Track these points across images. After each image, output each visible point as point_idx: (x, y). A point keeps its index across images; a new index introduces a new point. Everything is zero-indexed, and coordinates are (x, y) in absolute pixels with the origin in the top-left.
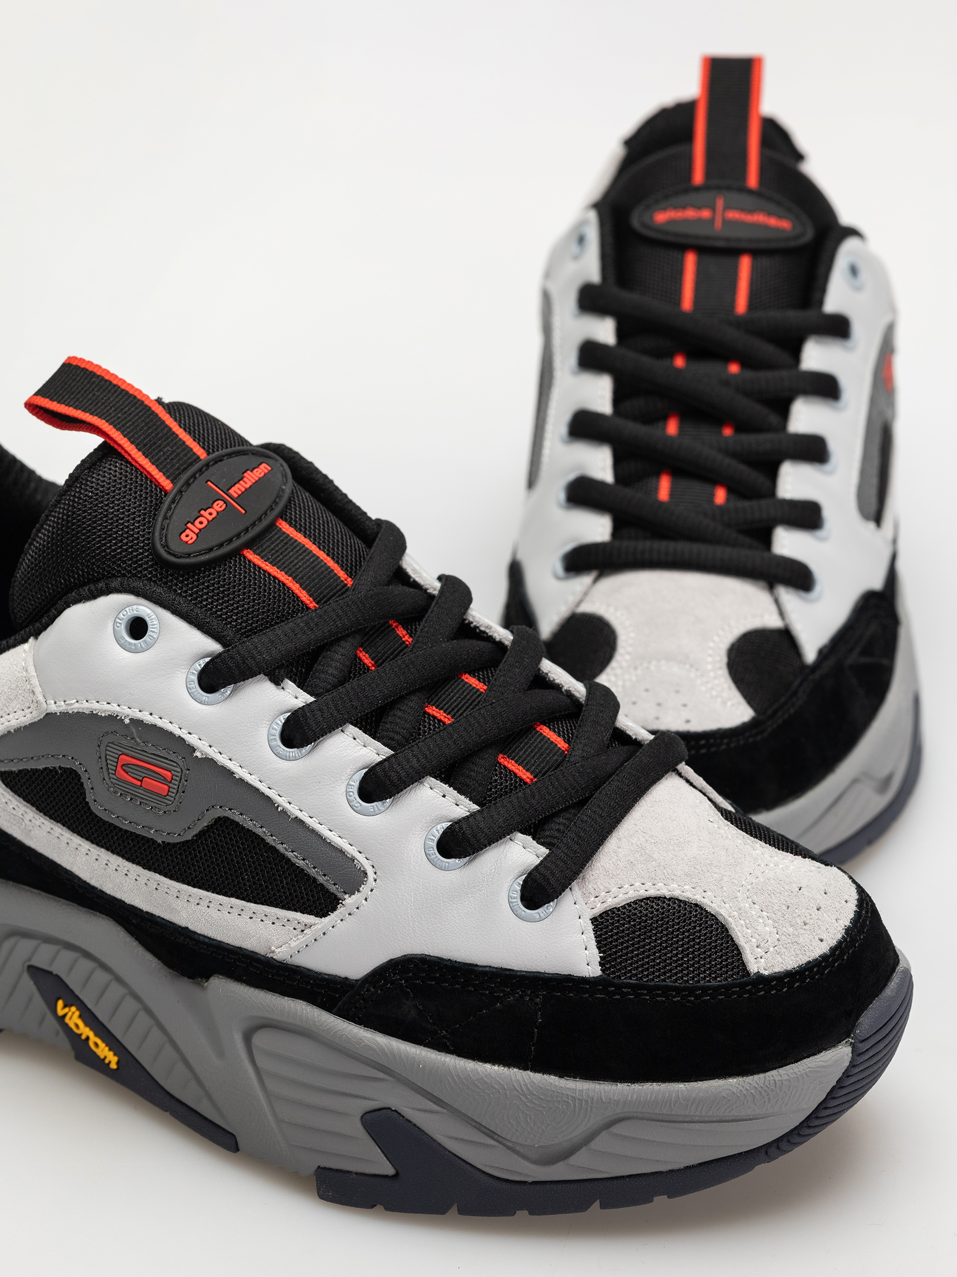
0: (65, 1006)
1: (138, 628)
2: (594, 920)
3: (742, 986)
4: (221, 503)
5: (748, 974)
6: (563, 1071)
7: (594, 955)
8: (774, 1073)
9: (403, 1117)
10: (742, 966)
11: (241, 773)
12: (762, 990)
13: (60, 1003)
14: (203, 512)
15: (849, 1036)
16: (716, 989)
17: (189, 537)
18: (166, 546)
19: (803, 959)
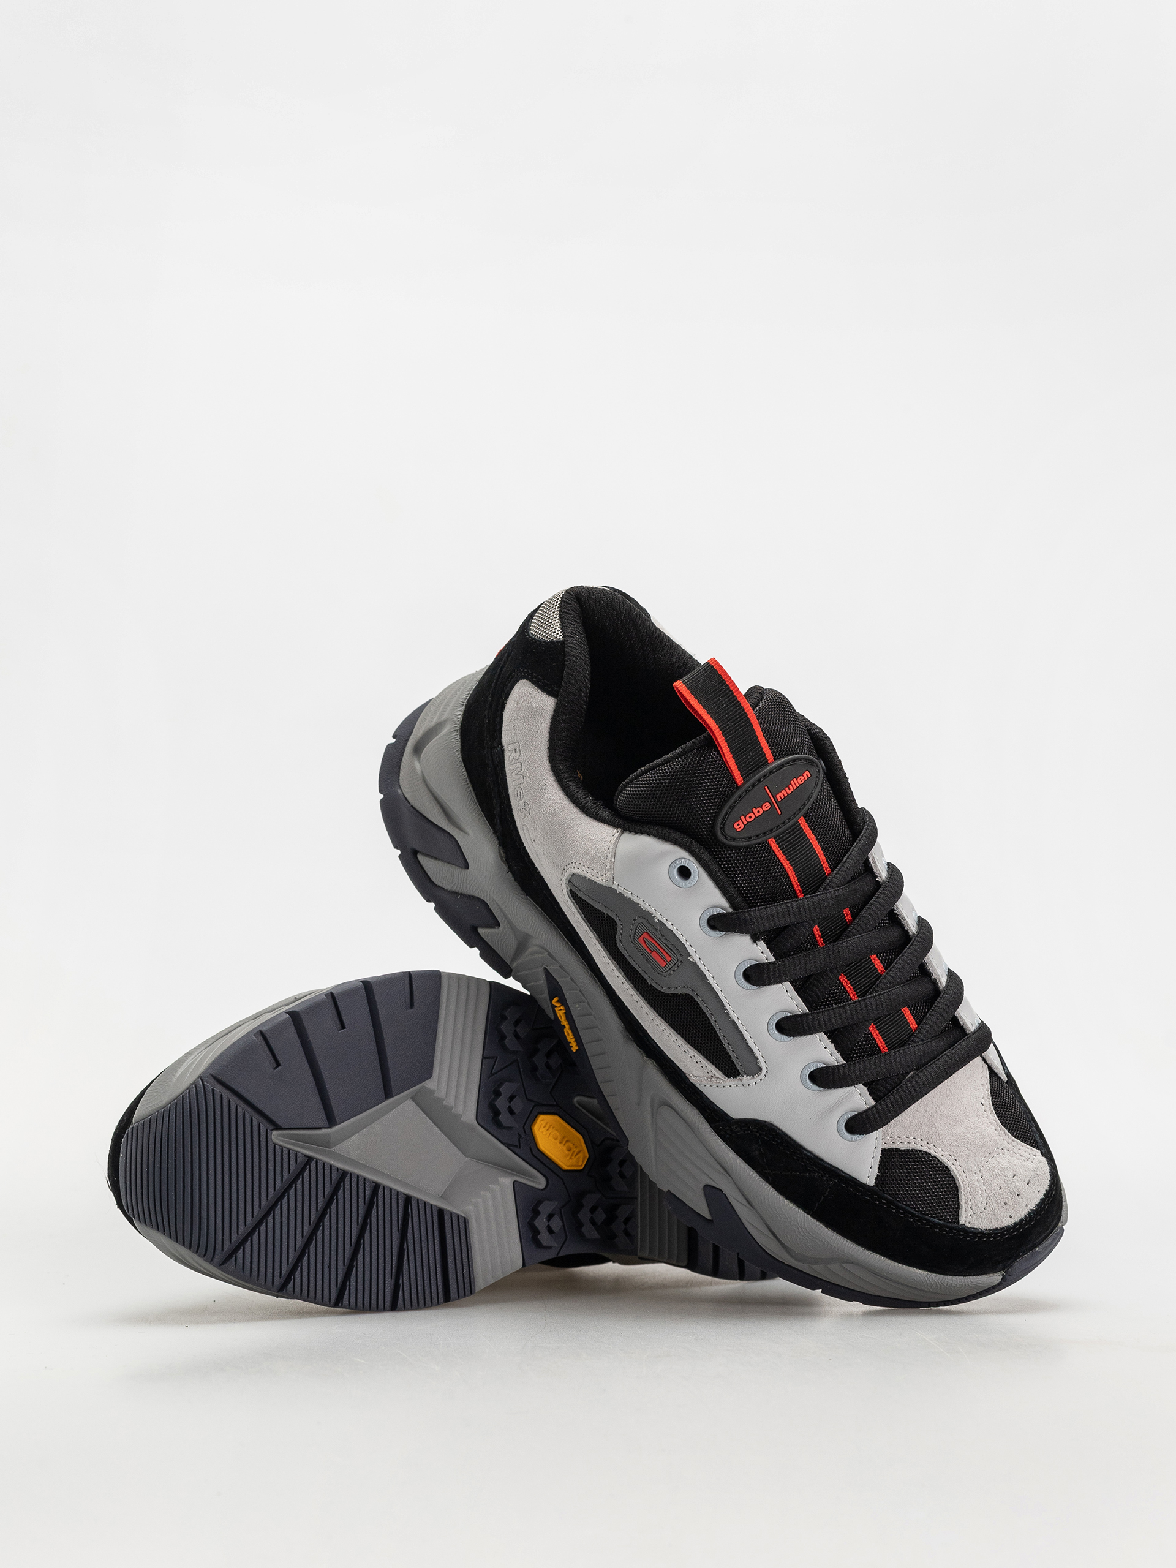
0: (558, 1001)
1: (684, 873)
2: (884, 1151)
3: (951, 1229)
4: (768, 804)
5: (958, 1222)
6: (829, 1224)
7: (875, 1173)
8: (950, 1277)
9: (728, 1200)
10: (957, 1216)
11: (711, 980)
12: (962, 1235)
13: (556, 999)
14: (754, 810)
15: (1003, 1270)
16: (936, 1224)
17: (739, 826)
18: (723, 829)
19: (994, 1225)
